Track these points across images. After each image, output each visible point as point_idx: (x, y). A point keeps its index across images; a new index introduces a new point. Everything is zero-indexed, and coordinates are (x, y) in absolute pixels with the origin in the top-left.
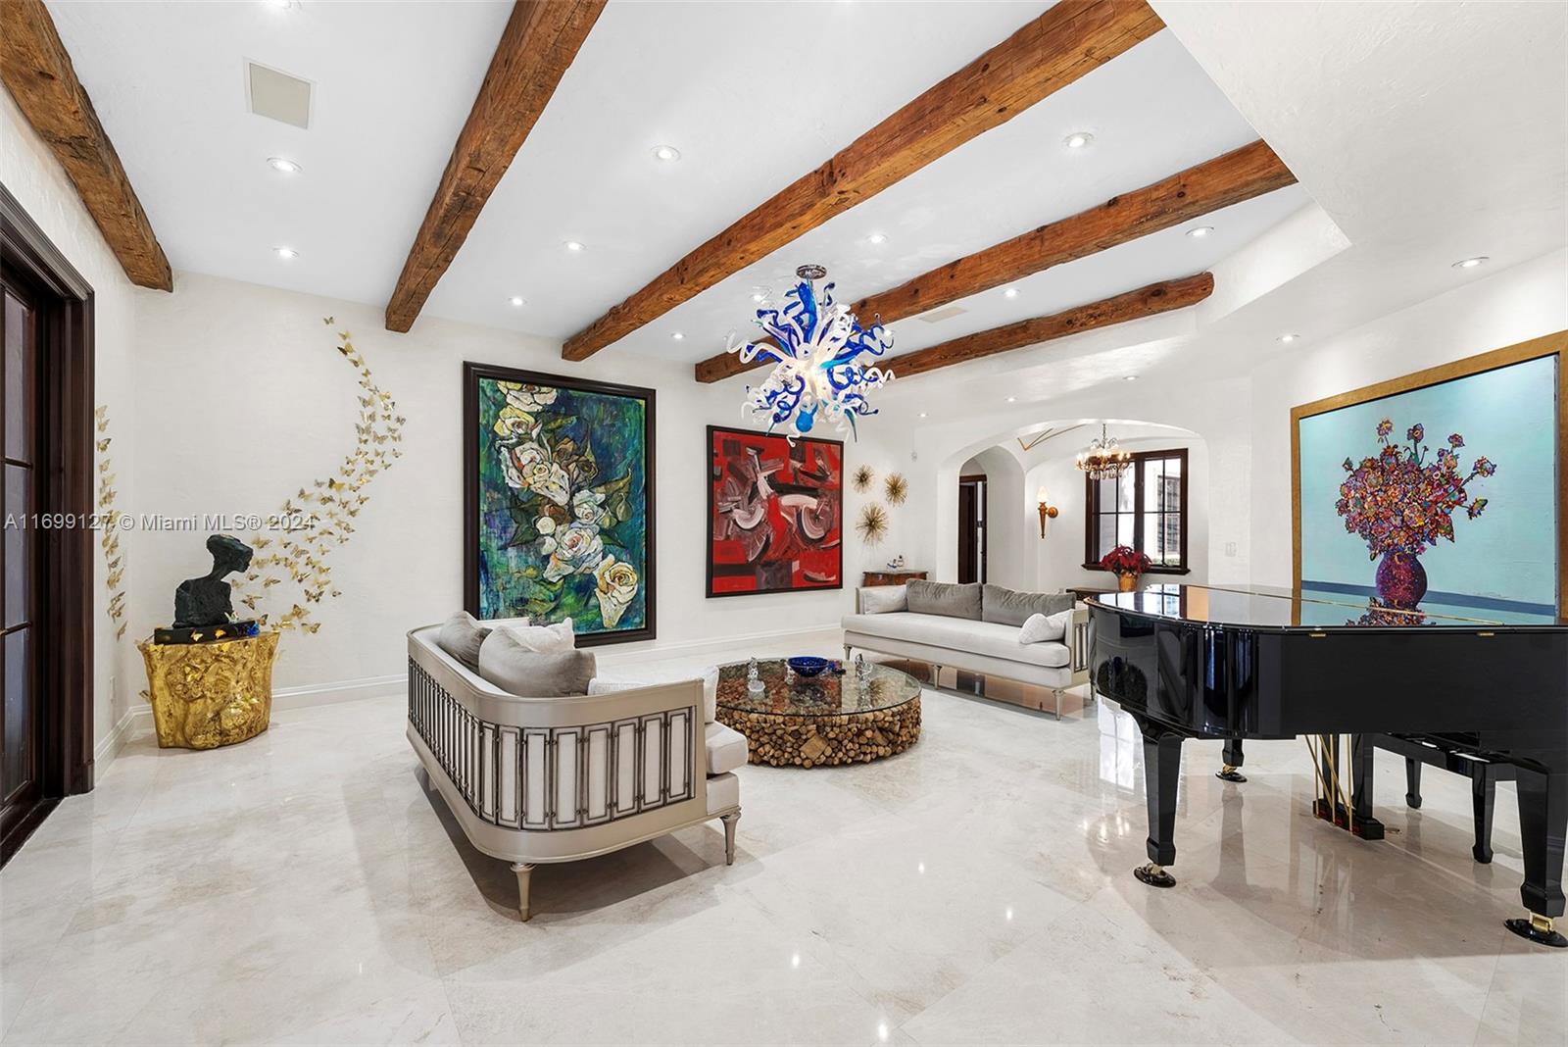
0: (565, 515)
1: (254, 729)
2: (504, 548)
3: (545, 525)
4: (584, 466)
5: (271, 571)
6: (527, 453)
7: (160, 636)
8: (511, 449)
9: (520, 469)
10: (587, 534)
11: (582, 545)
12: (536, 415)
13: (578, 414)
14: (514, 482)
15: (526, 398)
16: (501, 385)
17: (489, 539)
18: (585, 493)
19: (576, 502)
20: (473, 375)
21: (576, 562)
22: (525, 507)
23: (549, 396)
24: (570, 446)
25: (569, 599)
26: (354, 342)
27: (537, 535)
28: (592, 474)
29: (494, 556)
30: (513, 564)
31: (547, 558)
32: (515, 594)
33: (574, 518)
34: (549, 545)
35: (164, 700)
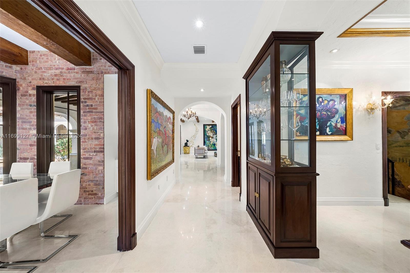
0: (212, 138)
1: (189, 153)
2: (207, 141)
3: (210, 139)
4: (214, 133)
5: (190, 142)
6: (209, 132)
7: (184, 146)
8: (207, 132)
9: (208, 134)
10: (215, 139)
11: (214, 140)
12: (210, 128)
13: (213, 128)
14: (208, 135)
15: (209, 127)
16: (206, 126)
17: (206, 140)
18: (214, 135)
19: (213, 136)
20: (204, 125)
21: (213, 142)
22: (209, 137)
23: (211, 126)
24: (213, 131)
25: (213, 146)
26: (195, 124)
27: (210, 140)
28: (215, 133)
29: (206, 141)
30: (208, 142)
31: (211, 142)
32: (208, 145)
33: (213, 138)
34: (211, 141)
35: (184, 151)
